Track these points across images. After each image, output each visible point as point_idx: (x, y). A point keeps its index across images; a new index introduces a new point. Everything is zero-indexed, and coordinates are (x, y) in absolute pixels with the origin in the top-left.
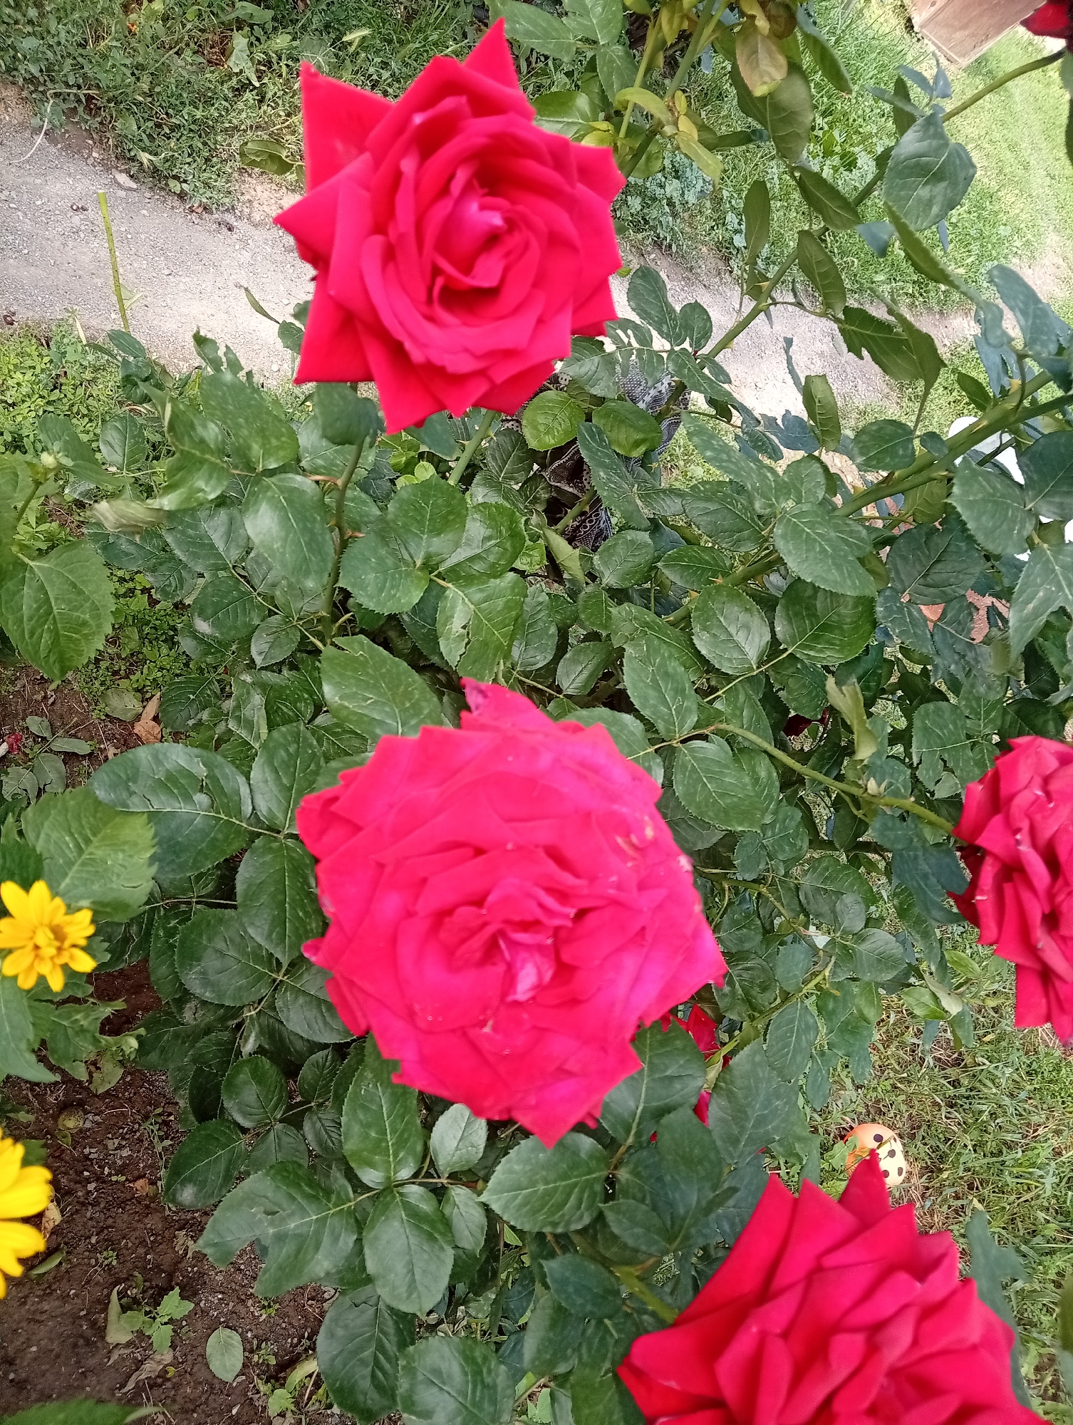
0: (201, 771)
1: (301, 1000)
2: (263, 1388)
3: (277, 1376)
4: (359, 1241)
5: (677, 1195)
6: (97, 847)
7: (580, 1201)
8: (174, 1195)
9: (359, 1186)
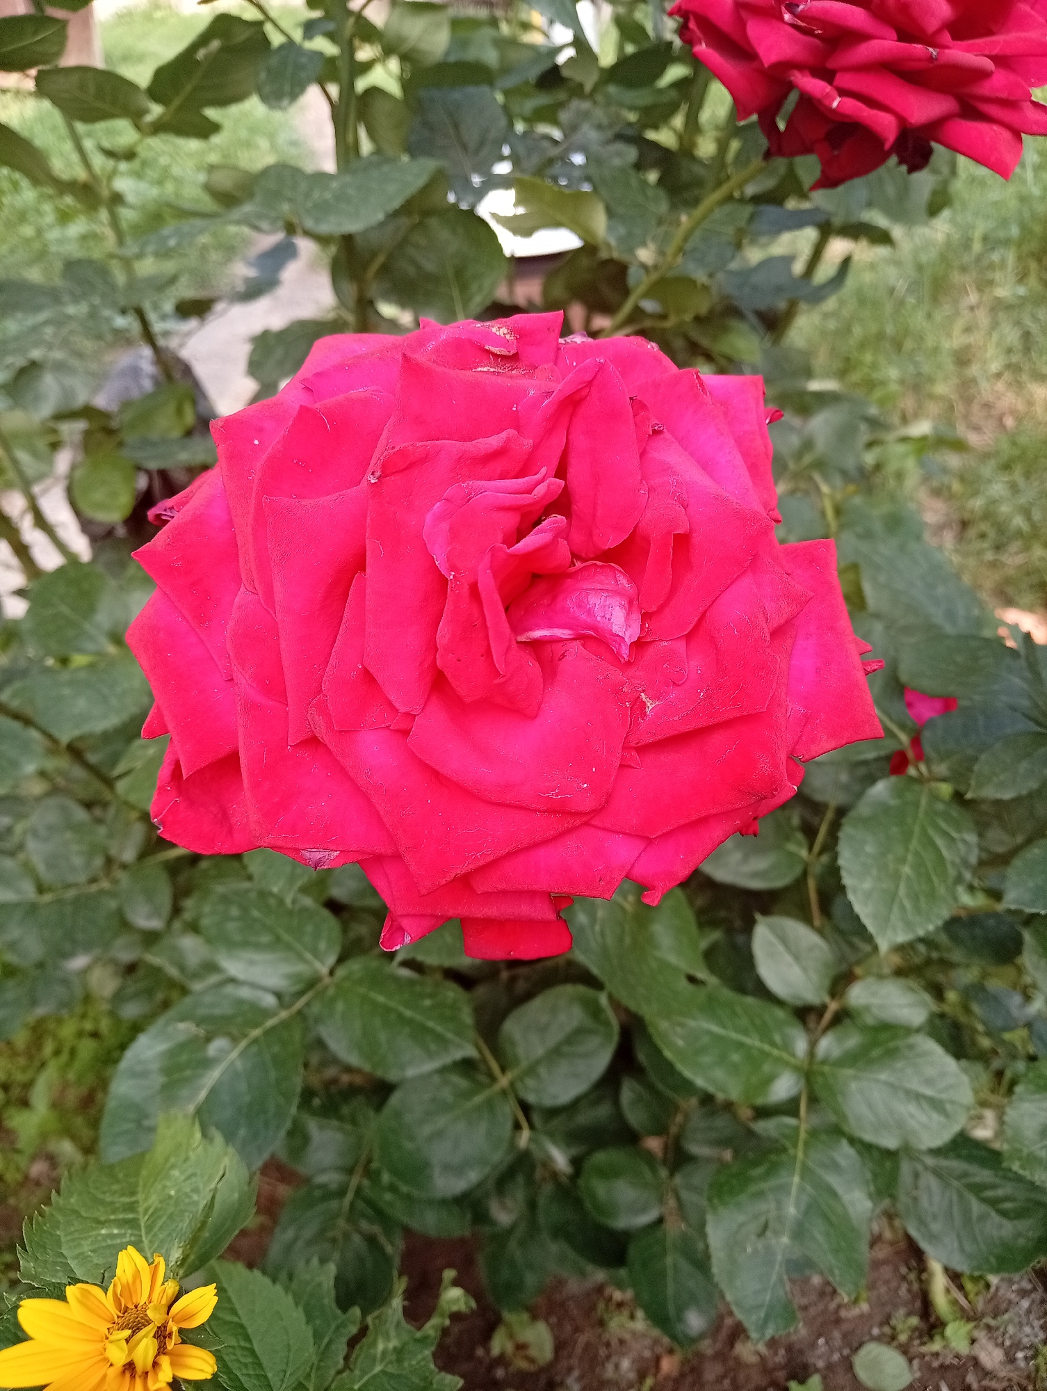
0: (185, 1029)
1: (542, 1071)
2: (936, 1346)
3: (932, 1325)
4: (853, 1141)
5: (1004, 698)
6: (146, 1199)
7: (946, 835)
8: (686, 1336)
9: (790, 1108)
